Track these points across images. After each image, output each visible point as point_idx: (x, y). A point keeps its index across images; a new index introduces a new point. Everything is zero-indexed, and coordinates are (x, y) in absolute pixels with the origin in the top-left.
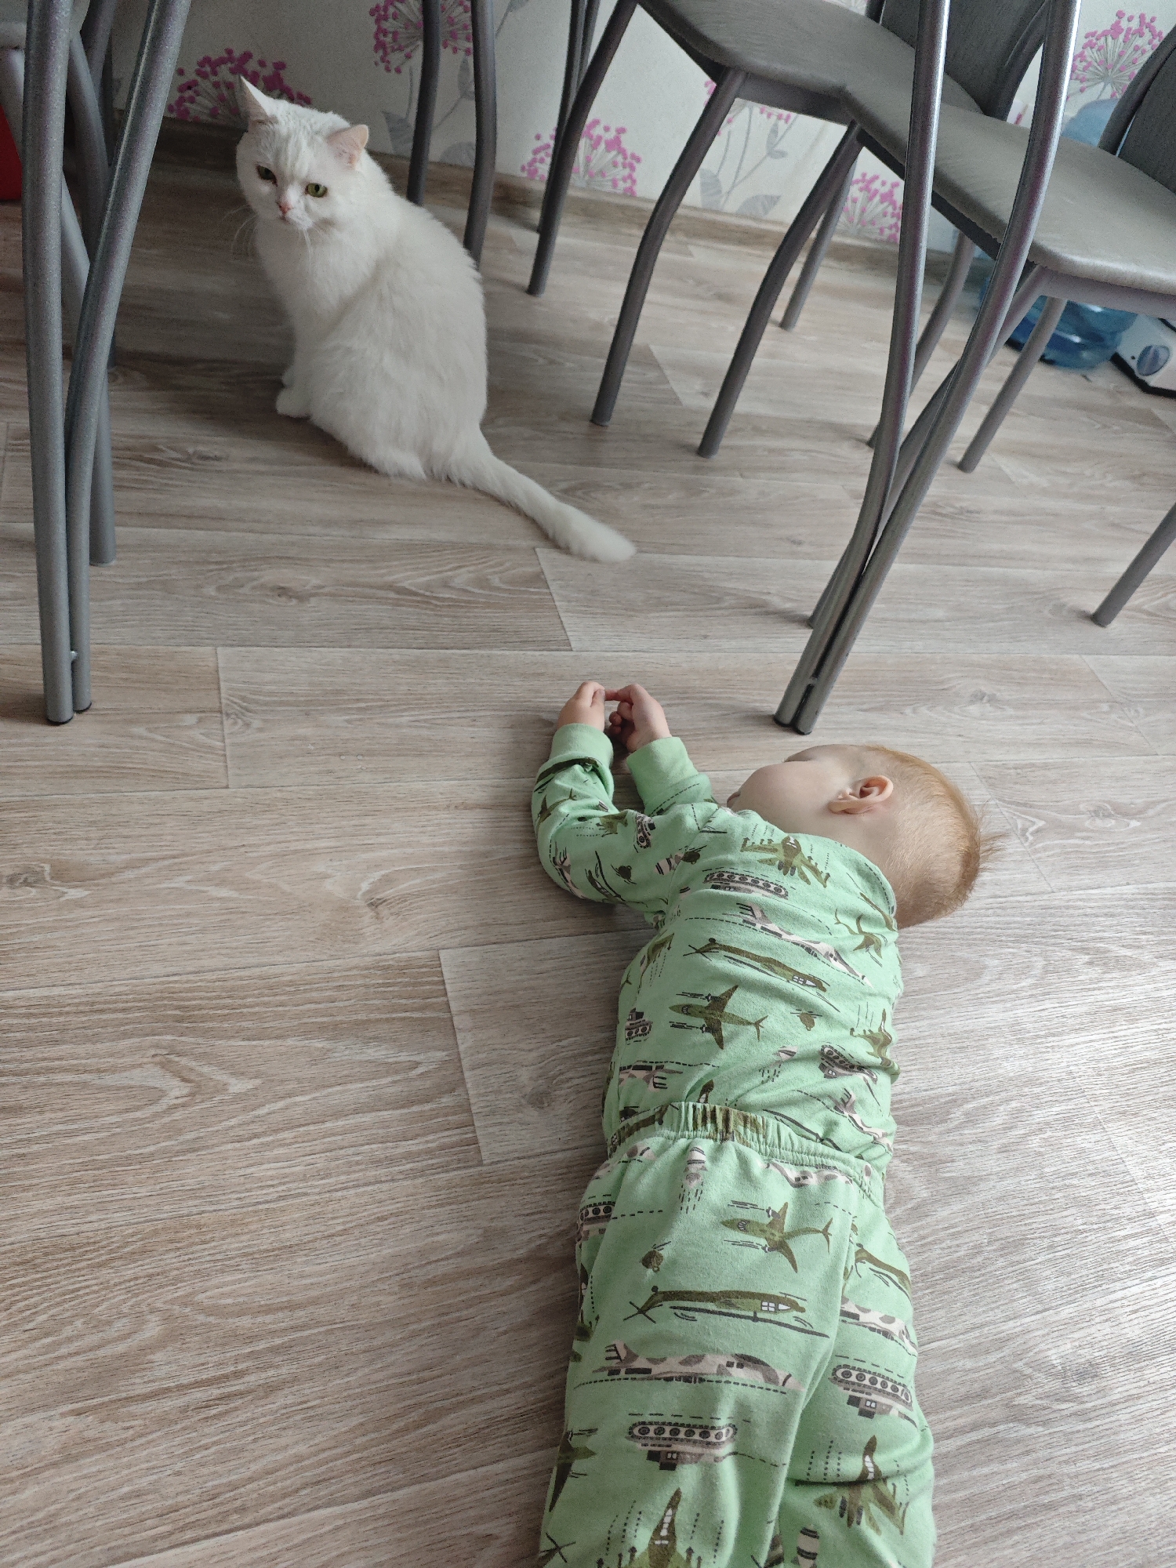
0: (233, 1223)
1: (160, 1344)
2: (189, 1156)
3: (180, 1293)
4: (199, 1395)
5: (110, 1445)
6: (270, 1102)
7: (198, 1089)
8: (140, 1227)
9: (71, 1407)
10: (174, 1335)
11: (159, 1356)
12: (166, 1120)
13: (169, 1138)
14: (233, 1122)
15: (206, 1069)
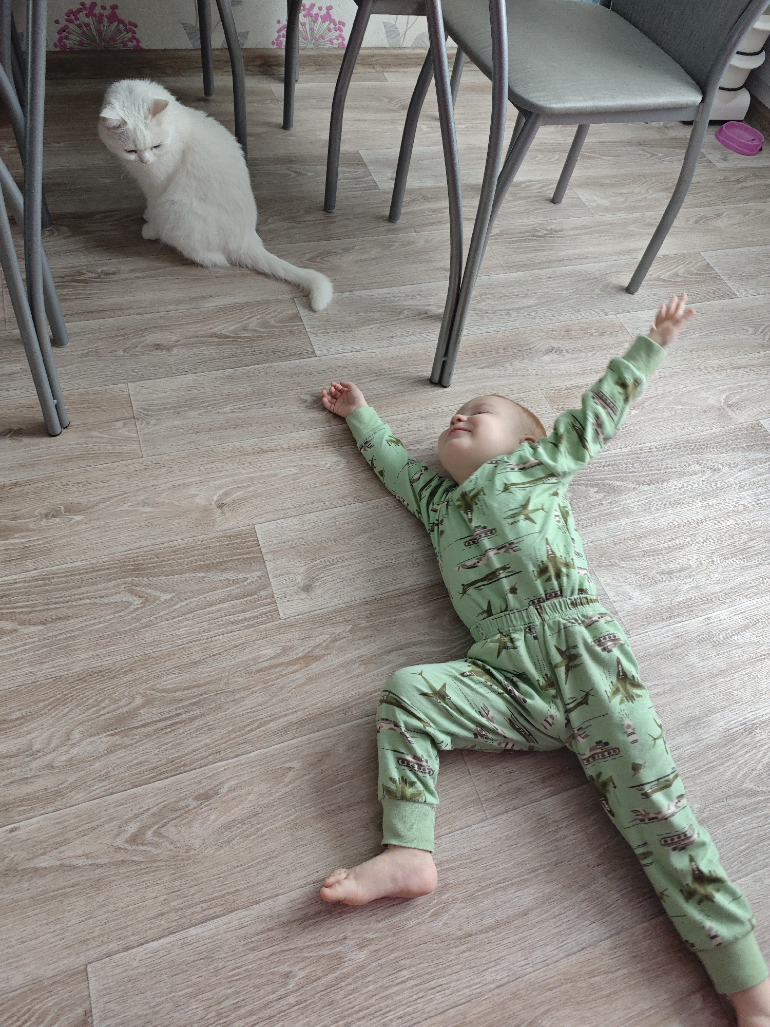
0: (169, 655)
1: (143, 706)
2: (148, 629)
3: (149, 685)
4: (162, 724)
5: (126, 746)
6: (180, 602)
7: (146, 600)
8: (128, 661)
9: (108, 733)
10: (149, 702)
11: (142, 711)
12: (134, 614)
13: (136, 622)
14: (165, 612)
15: (149, 591)
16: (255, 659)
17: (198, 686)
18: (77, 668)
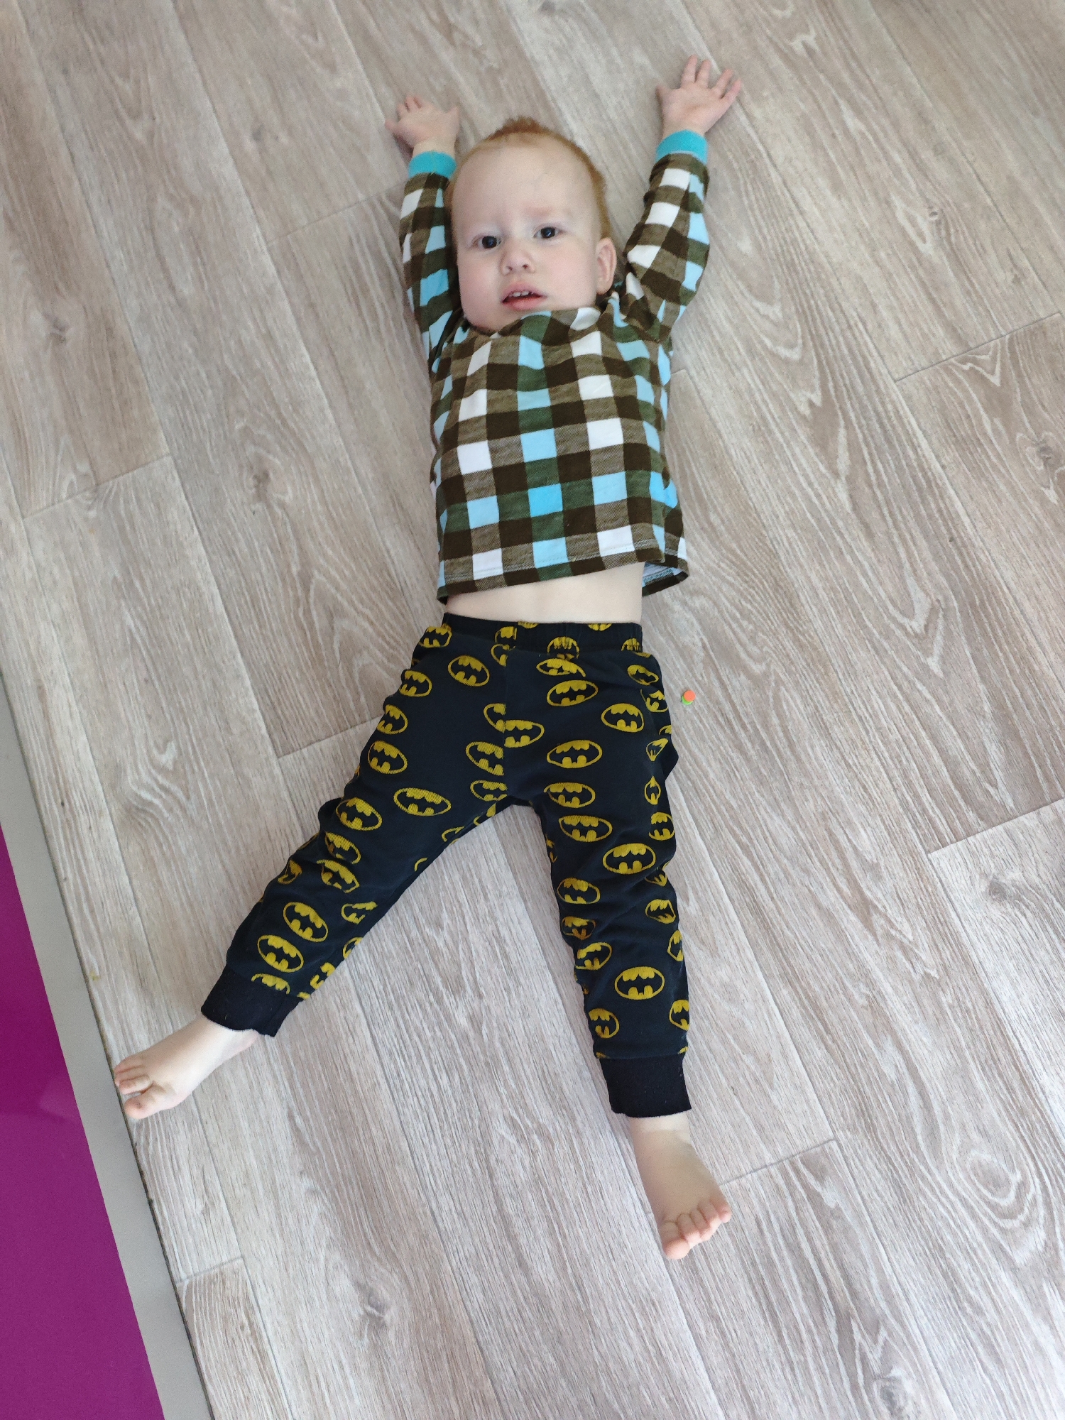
16: (849, 822)
17: (791, 745)
18: (794, 574)
